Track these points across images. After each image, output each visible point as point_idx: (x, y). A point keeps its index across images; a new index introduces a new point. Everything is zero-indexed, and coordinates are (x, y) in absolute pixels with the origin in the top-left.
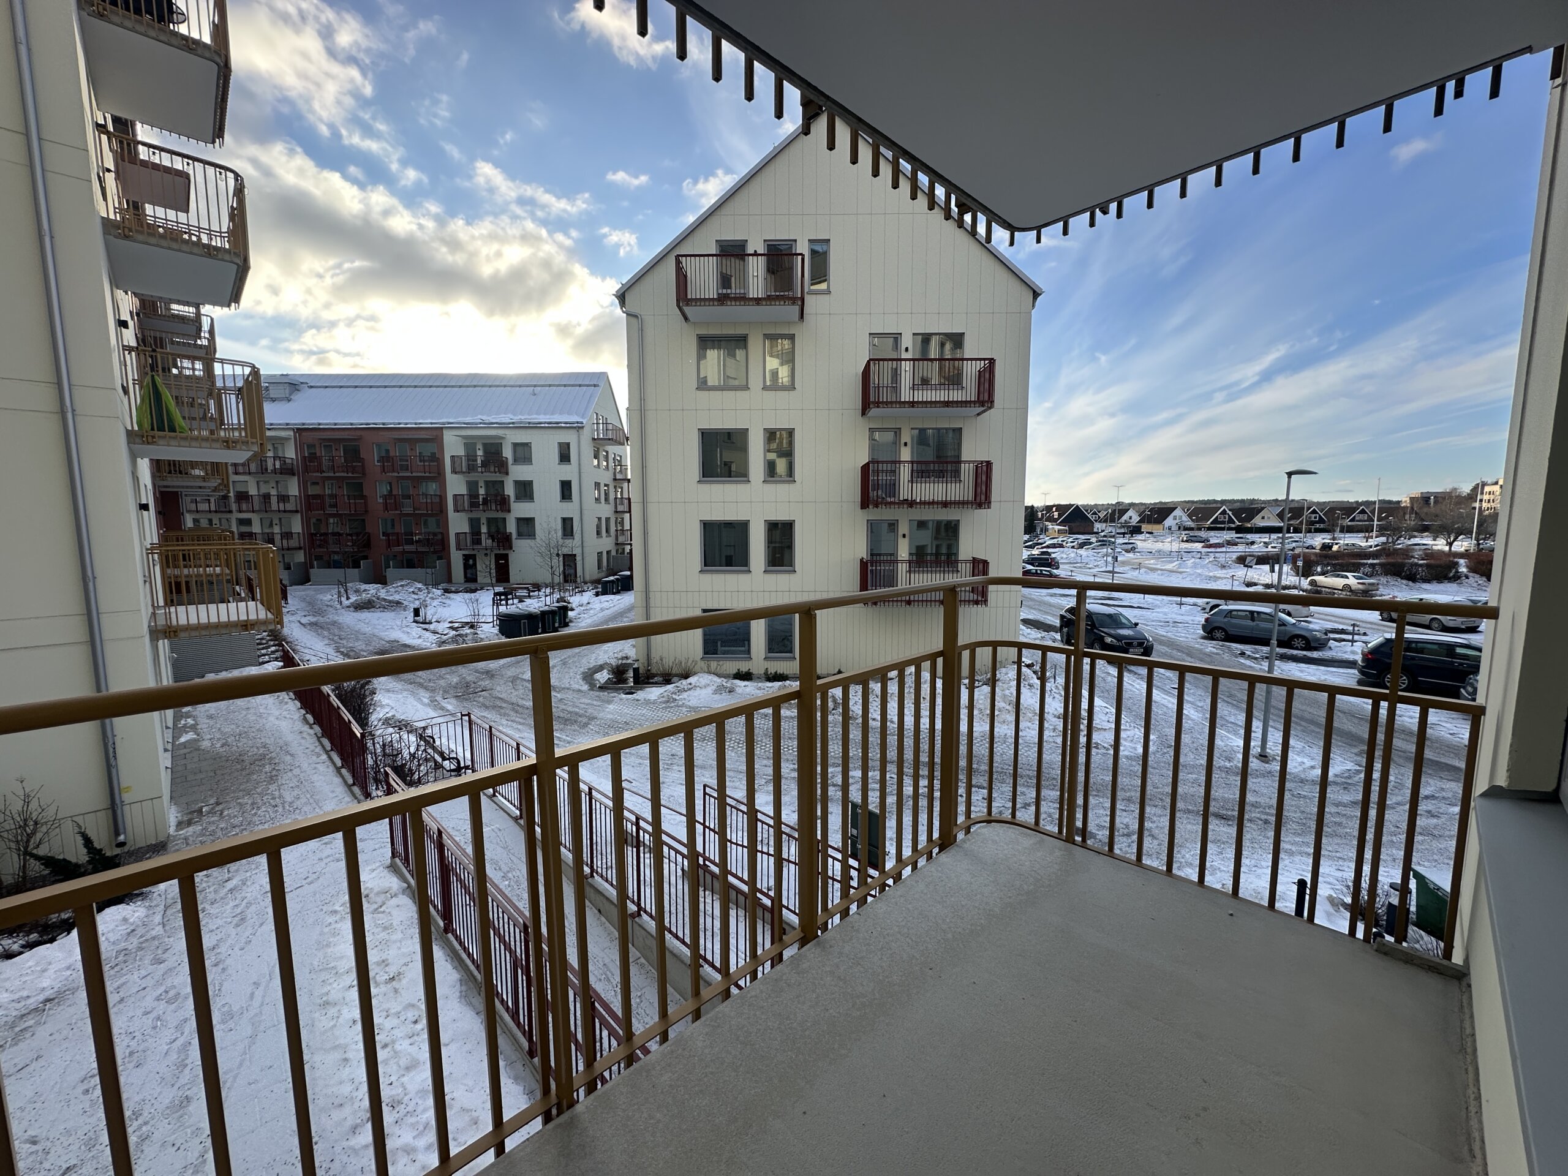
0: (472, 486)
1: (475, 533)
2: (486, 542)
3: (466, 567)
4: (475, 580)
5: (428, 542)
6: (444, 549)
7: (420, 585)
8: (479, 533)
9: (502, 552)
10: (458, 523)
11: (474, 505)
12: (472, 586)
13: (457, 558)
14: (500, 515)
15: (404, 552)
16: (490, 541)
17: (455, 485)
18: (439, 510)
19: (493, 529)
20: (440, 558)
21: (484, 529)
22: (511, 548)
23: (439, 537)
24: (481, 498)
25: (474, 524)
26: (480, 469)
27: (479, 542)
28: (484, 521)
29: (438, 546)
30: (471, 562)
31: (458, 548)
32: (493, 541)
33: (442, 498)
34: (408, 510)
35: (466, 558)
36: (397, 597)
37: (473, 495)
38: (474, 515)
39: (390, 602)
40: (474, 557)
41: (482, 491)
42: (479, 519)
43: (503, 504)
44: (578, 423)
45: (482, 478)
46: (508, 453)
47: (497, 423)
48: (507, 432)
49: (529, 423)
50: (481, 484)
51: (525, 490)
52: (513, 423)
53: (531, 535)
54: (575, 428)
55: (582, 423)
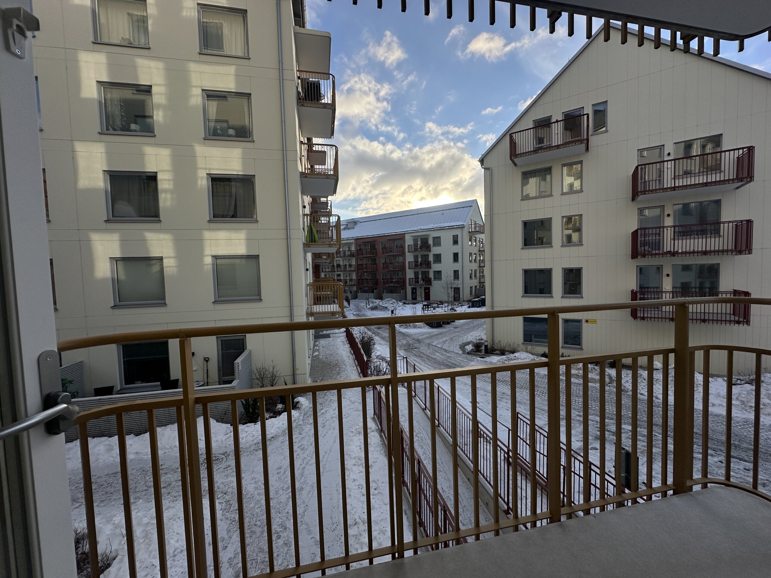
0: (416, 257)
1: (417, 278)
2: (421, 282)
3: (413, 293)
4: (416, 299)
5: (398, 282)
6: (404, 285)
7: (394, 301)
8: (418, 278)
9: (427, 286)
10: (410, 274)
11: (416, 266)
12: (414, 301)
13: (409, 289)
14: (427, 270)
15: (389, 287)
16: (422, 282)
17: (409, 258)
18: (403, 269)
19: (424, 276)
20: (403, 289)
21: (420, 276)
22: (431, 285)
23: (402, 280)
24: (419, 262)
25: (416, 274)
26: (419, 250)
27: (418, 282)
28: (420, 273)
29: (402, 284)
30: (414, 291)
31: (410, 285)
32: (424, 281)
33: (404, 263)
34: (391, 269)
35: (413, 289)
36: (386, 305)
37: (416, 261)
38: (416, 270)
39: (383, 307)
40: (415, 289)
41: (420, 260)
42: (418, 272)
43: (428, 265)
44: (462, 225)
45: (420, 254)
46: (431, 242)
47: (426, 229)
48: (431, 232)
49: (440, 227)
50: (420, 256)
51: (438, 258)
52: (433, 228)
53: (440, 279)
54: (460, 227)
55: (464, 225)
